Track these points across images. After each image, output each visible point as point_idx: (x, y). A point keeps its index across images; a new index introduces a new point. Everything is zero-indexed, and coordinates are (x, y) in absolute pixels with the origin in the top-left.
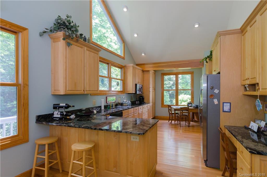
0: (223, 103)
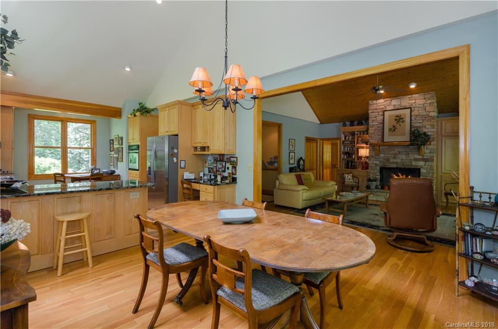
0: (181, 161)
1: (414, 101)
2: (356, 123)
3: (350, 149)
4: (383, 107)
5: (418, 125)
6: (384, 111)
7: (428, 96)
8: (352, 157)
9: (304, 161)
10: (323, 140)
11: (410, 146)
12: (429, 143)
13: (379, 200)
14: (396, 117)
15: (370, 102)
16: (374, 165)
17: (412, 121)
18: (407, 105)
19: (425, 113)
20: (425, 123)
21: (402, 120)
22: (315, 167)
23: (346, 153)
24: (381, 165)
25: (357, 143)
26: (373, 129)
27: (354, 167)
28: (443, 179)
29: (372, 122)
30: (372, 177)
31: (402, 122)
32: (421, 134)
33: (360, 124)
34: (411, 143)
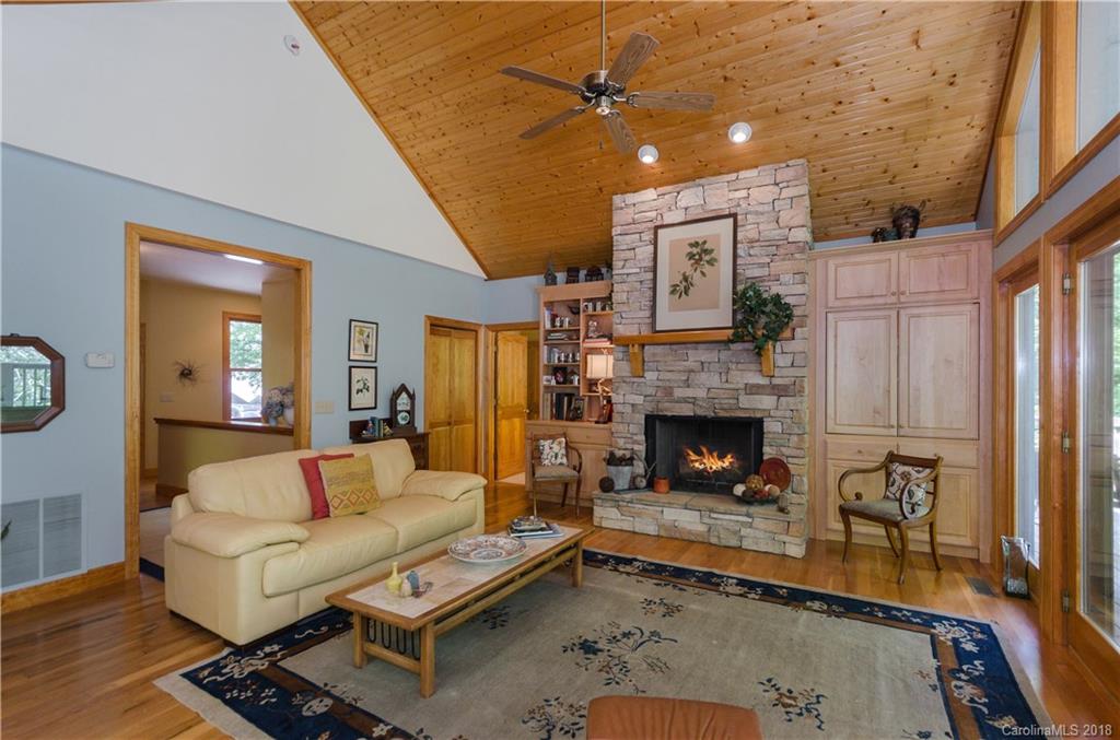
1: (743, 193)
2: (583, 273)
3: (567, 357)
4: (653, 214)
5: (756, 272)
6: (657, 228)
7: (786, 174)
8: (572, 382)
9: (412, 397)
10: (496, 329)
11: (732, 342)
12: (787, 333)
13: (637, 530)
14: (691, 245)
15: (617, 200)
16: (628, 409)
17: (739, 261)
18: (725, 206)
19: (776, 234)
20: (777, 267)
21: (707, 258)
22: (470, 413)
23: (556, 370)
24: (649, 408)
25: (587, 337)
26: (625, 287)
27: (576, 416)
28: (830, 456)
29: (623, 267)
30: (622, 447)
31: (710, 262)
32: (765, 303)
33: (594, 274)
34: (734, 334)
